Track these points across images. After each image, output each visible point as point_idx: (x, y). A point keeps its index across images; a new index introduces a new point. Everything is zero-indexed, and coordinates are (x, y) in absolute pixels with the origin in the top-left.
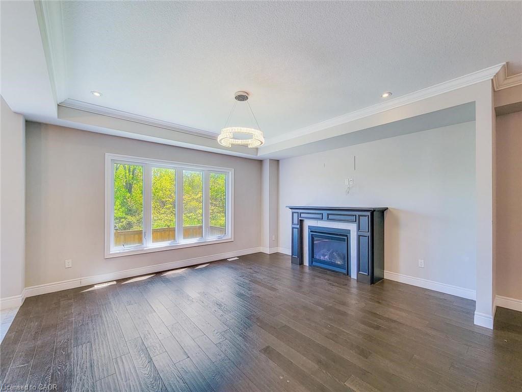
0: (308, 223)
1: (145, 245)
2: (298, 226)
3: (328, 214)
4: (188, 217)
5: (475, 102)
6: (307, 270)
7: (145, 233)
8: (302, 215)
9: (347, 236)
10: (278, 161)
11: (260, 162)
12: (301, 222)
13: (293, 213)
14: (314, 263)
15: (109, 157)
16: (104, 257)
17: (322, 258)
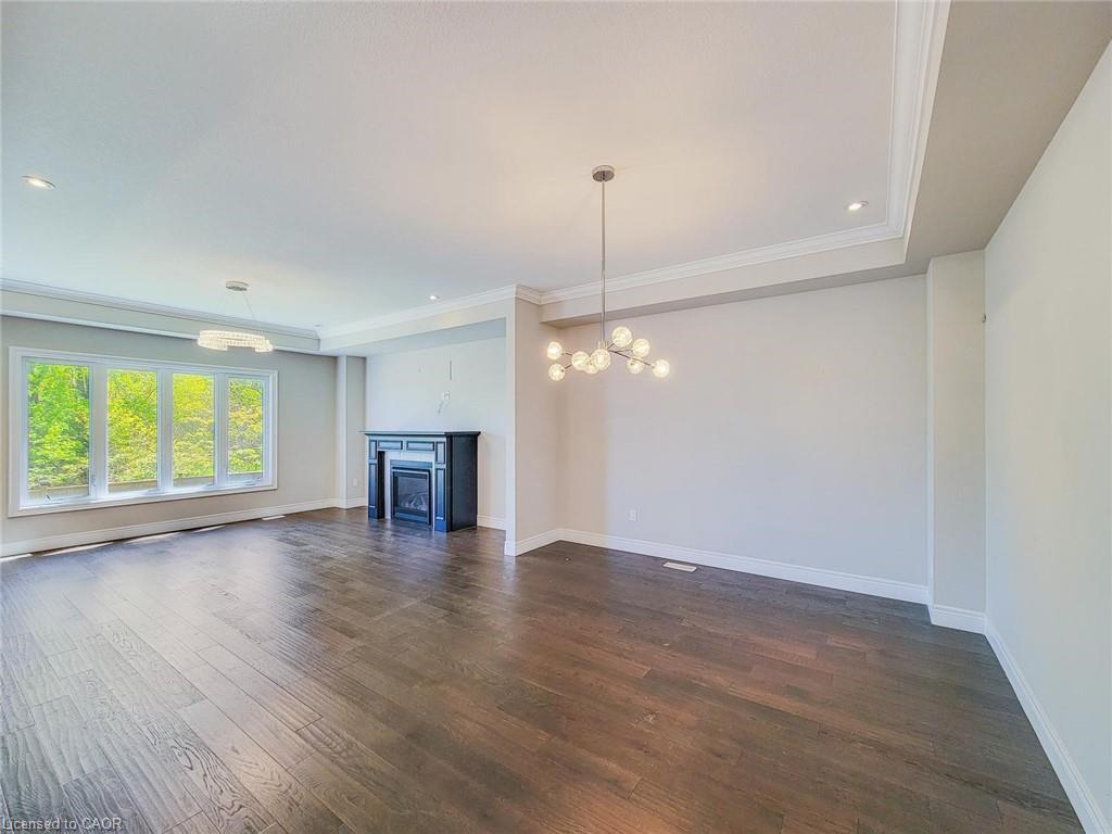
0: (390, 457)
1: (92, 496)
2: (376, 461)
3: (408, 442)
4: (241, 457)
5: (505, 319)
6: (389, 525)
7: (93, 476)
8: (382, 444)
9: (429, 471)
10: (364, 358)
11: (334, 359)
12: (381, 455)
13: (371, 441)
14: (397, 514)
15: (16, 353)
16: (7, 514)
17: (407, 506)
